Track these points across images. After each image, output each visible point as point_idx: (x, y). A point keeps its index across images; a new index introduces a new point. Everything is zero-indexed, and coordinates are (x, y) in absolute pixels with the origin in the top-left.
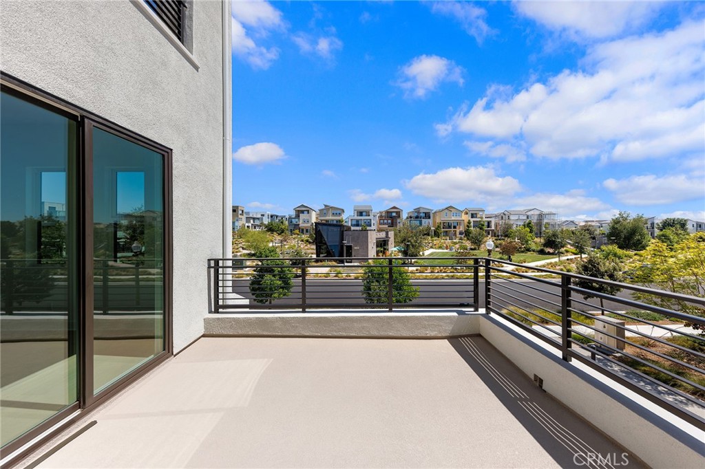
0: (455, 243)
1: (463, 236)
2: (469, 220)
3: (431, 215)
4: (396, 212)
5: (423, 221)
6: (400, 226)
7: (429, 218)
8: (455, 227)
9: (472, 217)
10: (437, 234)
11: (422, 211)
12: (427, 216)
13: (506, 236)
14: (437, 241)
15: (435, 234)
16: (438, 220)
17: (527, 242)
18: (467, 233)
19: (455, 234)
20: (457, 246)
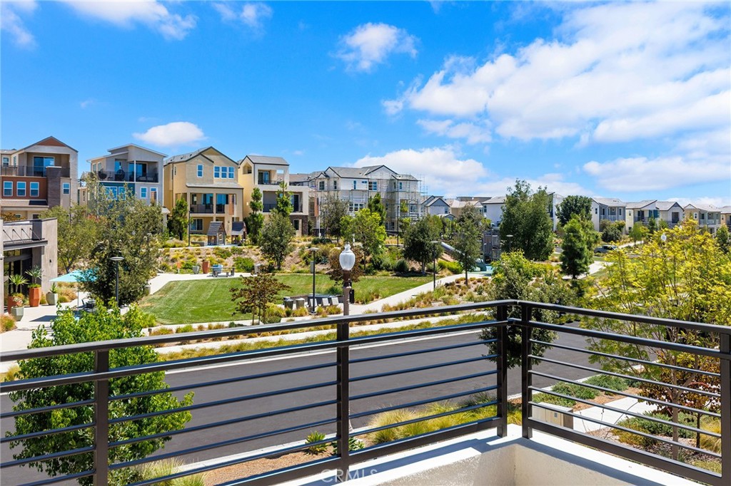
0: (225, 254)
1: (240, 234)
2: (256, 191)
3: (162, 173)
4: (58, 157)
5: (139, 186)
6: (69, 202)
7: (156, 180)
8: (220, 209)
9: (261, 182)
10: (175, 228)
11: (135, 157)
12: (149, 172)
13: (337, 232)
14: (178, 249)
15: (170, 225)
16: (178, 187)
17: (375, 246)
18: (250, 226)
19: (222, 229)
20: (230, 262)
